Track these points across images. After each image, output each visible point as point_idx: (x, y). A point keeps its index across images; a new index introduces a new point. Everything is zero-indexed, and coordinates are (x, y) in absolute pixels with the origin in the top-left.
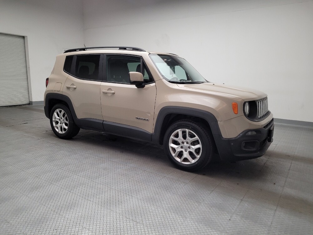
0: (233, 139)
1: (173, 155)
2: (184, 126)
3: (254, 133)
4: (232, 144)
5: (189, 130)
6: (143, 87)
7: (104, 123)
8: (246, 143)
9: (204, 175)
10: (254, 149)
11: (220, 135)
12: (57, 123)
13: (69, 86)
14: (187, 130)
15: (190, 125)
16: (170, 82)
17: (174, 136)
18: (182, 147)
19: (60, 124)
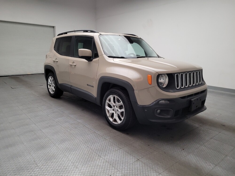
0: (147, 106)
1: (108, 115)
2: (113, 93)
3: (167, 102)
4: (146, 110)
5: (117, 96)
6: (91, 60)
7: (71, 87)
8: (161, 110)
9: (127, 134)
10: (169, 117)
11: (136, 102)
12: (50, 86)
13: (54, 60)
14: (116, 97)
15: (117, 92)
16: (109, 57)
17: (108, 100)
18: (113, 110)
19: (52, 87)
